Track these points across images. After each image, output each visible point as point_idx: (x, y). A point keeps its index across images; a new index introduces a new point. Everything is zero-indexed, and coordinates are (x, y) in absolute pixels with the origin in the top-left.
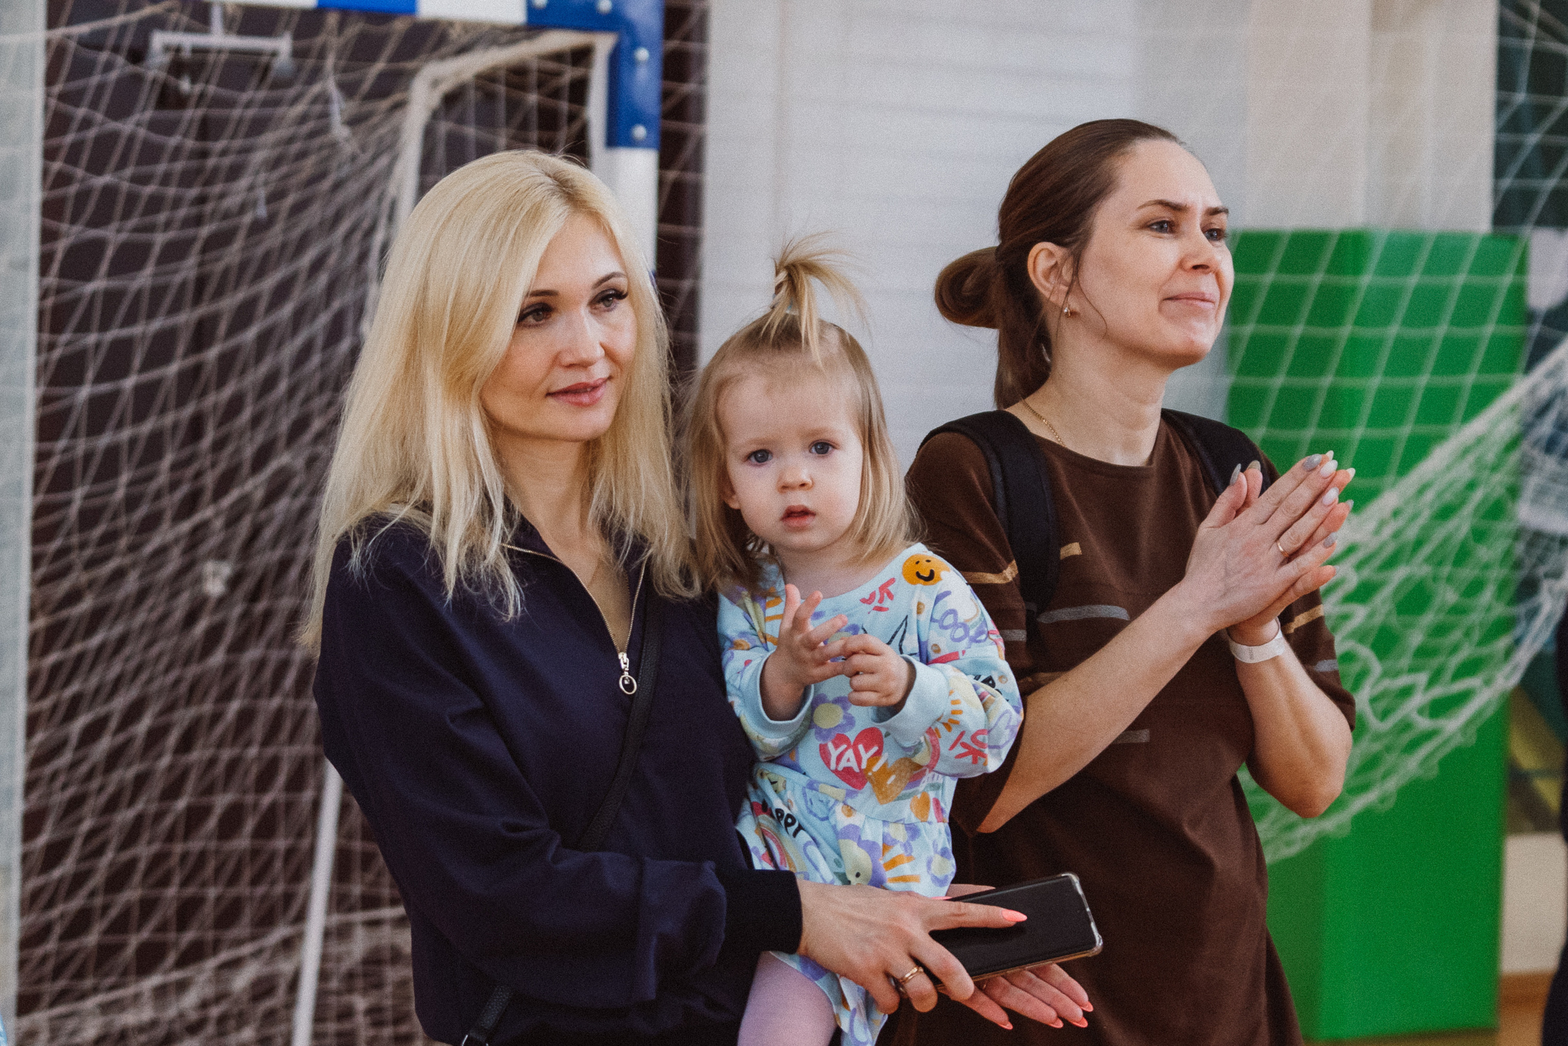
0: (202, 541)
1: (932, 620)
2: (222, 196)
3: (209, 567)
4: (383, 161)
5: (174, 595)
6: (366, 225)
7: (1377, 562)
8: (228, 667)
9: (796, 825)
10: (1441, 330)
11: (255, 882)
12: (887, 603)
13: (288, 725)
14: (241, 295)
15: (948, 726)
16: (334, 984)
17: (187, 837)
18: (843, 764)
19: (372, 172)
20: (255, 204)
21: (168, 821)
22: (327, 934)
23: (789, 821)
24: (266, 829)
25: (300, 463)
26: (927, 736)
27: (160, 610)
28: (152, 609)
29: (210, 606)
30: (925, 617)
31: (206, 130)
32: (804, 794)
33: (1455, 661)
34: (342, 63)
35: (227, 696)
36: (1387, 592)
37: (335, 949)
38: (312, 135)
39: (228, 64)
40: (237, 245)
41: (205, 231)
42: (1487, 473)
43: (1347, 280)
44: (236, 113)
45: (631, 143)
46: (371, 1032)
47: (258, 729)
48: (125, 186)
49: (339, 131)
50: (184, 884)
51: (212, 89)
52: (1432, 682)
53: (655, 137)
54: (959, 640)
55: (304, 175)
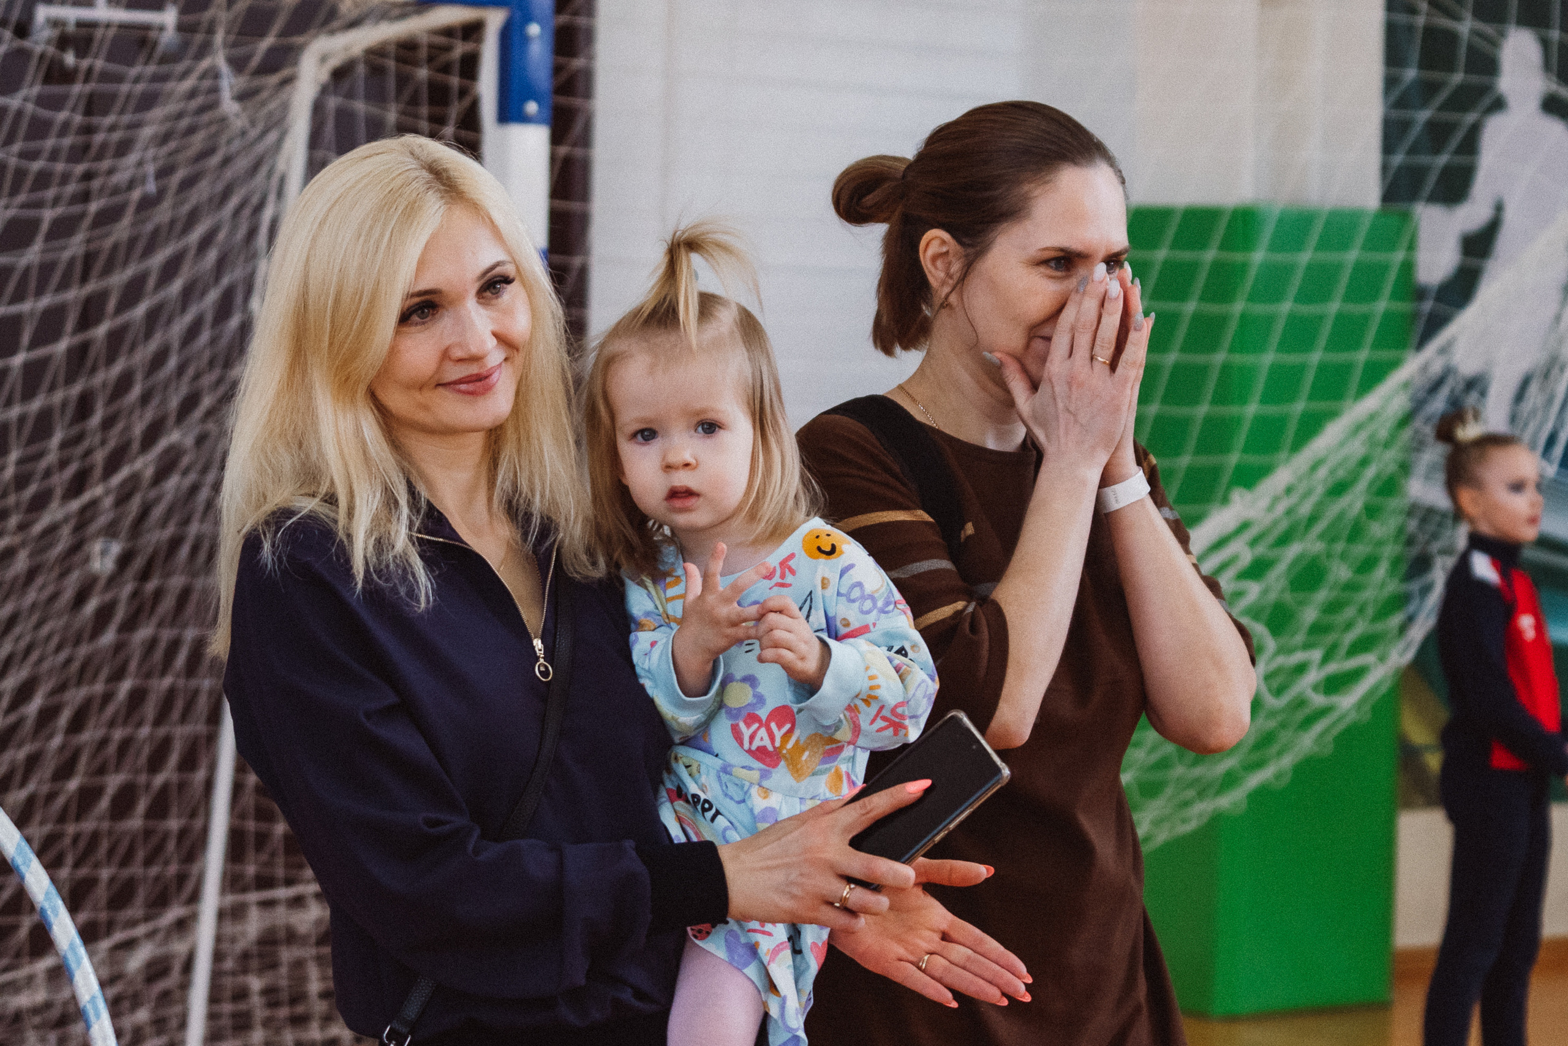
0: (92, 519)
1: (839, 594)
2: (111, 172)
3: (97, 547)
4: (272, 137)
5: (63, 575)
6: (255, 200)
7: (1271, 539)
8: (119, 647)
9: (713, 811)
10: (1334, 307)
11: (148, 862)
12: (789, 579)
13: (179, 704)
14: (129, 272)
15: (867, 701)
16: (229, 964)
17: (78, 818)
18: (757, 743)
19: (260, 148)
20: (143, 180)
21: (61, 801)
22: (221, 915)
23: (706, 806)
24: (159, 809)
25: (189, 441)
26: (848, 714)
27: (50, 589)
28: (42, 588)
29: (102, 582)
30: (831, 591)
31: (93, 105)
32: (719, 777)
33: (1349, 638)
34: (232, 38)
35: (118, 675)
36: (1281, 568)
37: (229, 929)
38: (202, 110)
39: (116, 40)
40: (126, 221)
41: (94, 207)
42: (1379, 449)
43: (1238, 257)
44: (125, 88)
45: (523, 119)
46: (267, 1013)
47: (150, 709)
48: (13, 161)
49: (229, 105)
50: (77, 865)
51: (99, 64)
52: (1326, 659)
53: (547, 113)
54: (868, 612)
55: (191, 152)
